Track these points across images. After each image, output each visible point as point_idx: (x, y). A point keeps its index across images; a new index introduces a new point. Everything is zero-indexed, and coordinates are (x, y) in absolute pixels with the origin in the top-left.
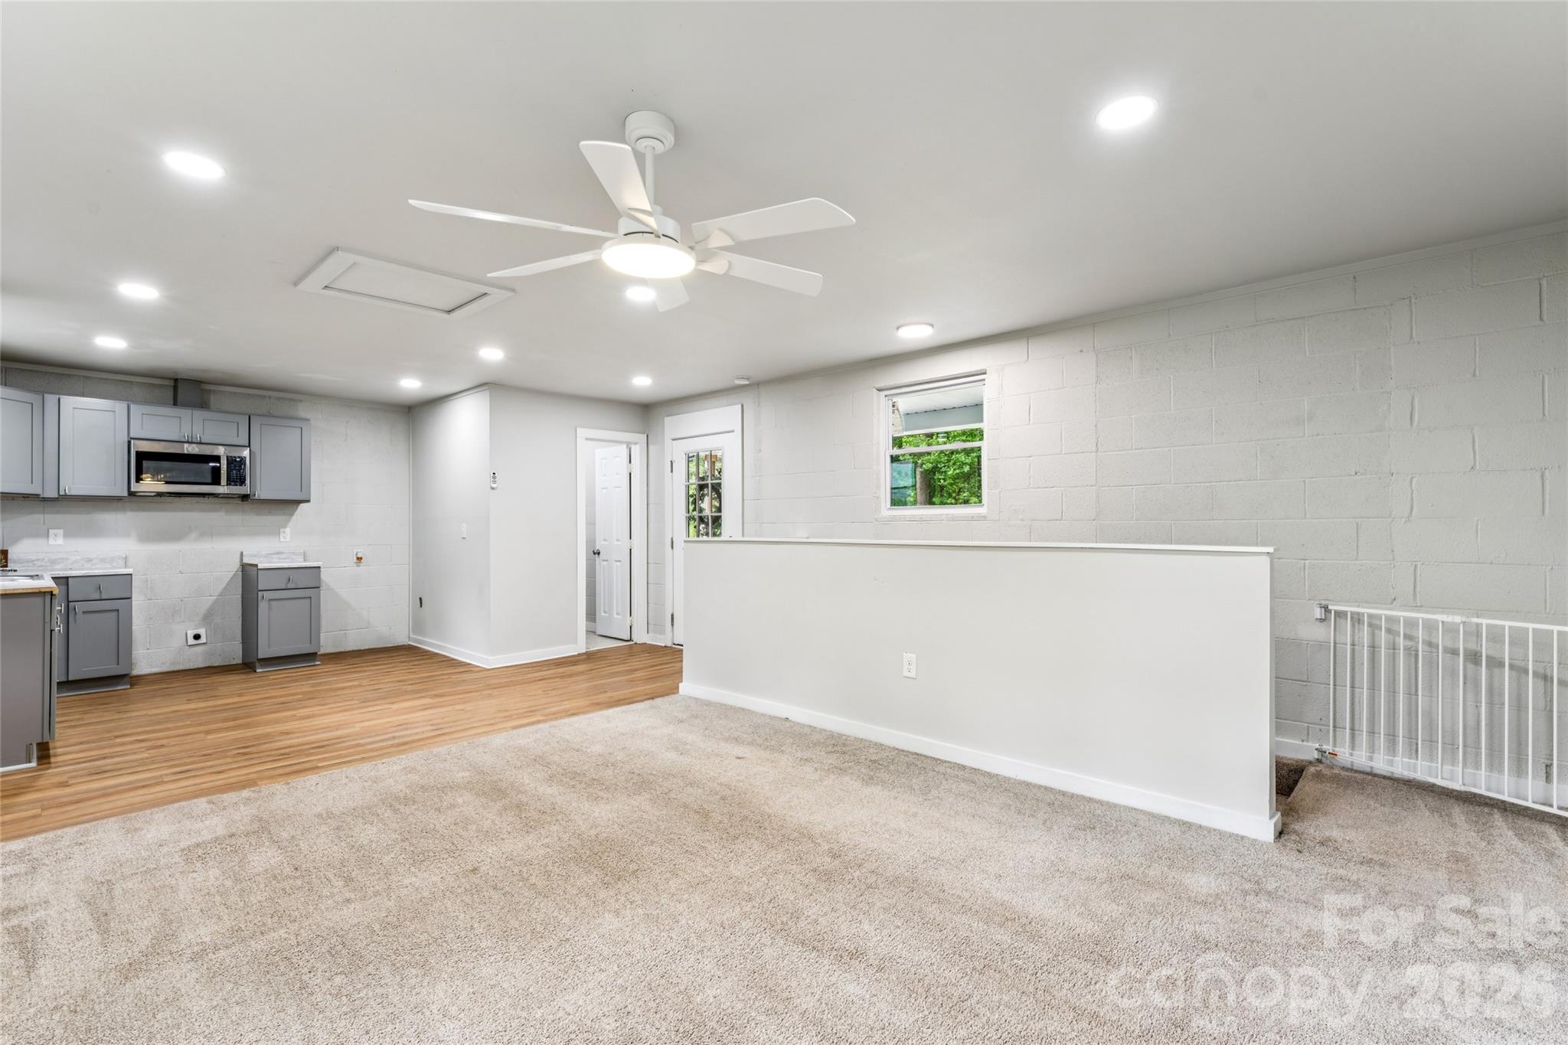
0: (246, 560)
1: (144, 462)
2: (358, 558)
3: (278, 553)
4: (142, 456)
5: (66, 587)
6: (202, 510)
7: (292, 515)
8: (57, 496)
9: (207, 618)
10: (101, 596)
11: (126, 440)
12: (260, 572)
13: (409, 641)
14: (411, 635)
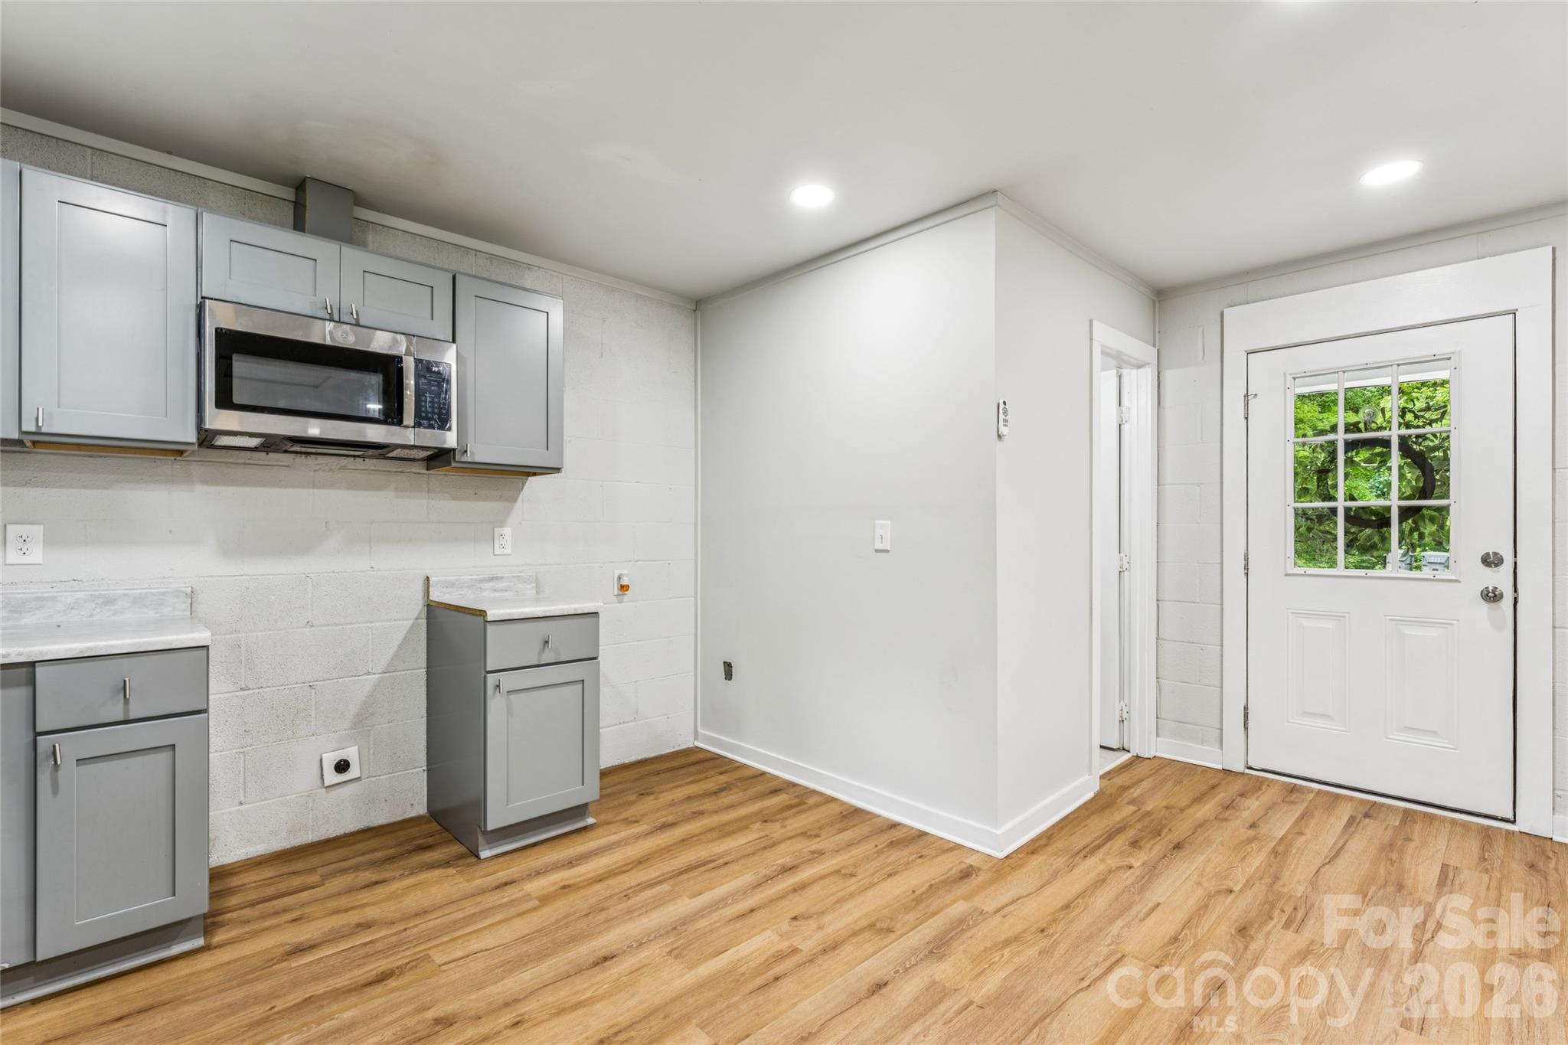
0: (436, 595)
1: (235, 357)
2: (622, 587)
3: (492, 579)
4: (231, 344)
5: (30, 689)
6: (352, 486)
7: (515, 500)
8: (15, 436)
9: (362, 723)
10: (126, 711)
11: (192, 302)
12: (490, 628)
13: (696, 739)
14: (700, 730)
